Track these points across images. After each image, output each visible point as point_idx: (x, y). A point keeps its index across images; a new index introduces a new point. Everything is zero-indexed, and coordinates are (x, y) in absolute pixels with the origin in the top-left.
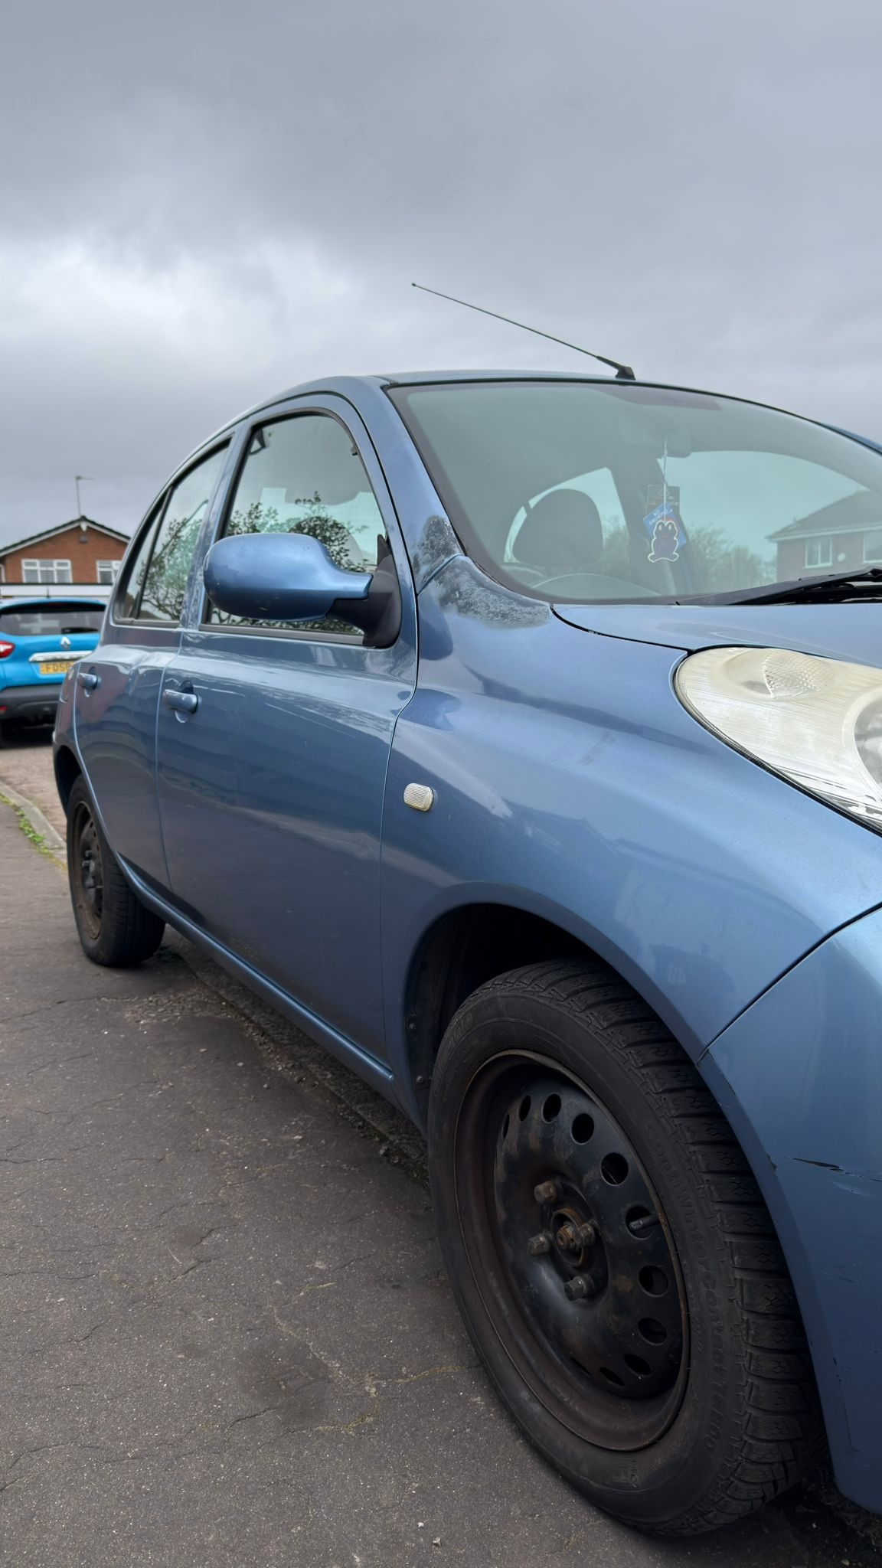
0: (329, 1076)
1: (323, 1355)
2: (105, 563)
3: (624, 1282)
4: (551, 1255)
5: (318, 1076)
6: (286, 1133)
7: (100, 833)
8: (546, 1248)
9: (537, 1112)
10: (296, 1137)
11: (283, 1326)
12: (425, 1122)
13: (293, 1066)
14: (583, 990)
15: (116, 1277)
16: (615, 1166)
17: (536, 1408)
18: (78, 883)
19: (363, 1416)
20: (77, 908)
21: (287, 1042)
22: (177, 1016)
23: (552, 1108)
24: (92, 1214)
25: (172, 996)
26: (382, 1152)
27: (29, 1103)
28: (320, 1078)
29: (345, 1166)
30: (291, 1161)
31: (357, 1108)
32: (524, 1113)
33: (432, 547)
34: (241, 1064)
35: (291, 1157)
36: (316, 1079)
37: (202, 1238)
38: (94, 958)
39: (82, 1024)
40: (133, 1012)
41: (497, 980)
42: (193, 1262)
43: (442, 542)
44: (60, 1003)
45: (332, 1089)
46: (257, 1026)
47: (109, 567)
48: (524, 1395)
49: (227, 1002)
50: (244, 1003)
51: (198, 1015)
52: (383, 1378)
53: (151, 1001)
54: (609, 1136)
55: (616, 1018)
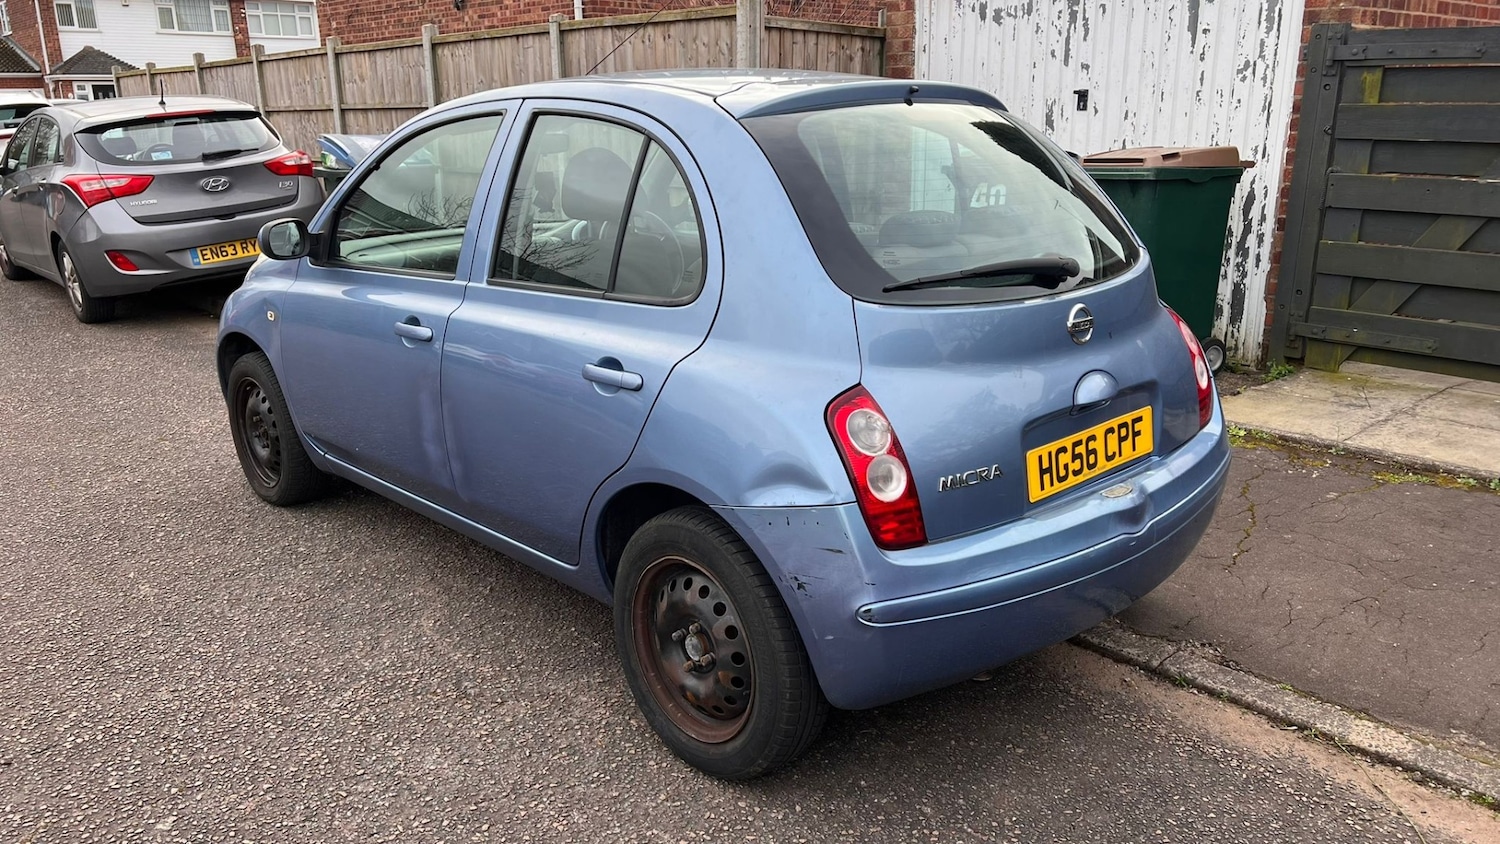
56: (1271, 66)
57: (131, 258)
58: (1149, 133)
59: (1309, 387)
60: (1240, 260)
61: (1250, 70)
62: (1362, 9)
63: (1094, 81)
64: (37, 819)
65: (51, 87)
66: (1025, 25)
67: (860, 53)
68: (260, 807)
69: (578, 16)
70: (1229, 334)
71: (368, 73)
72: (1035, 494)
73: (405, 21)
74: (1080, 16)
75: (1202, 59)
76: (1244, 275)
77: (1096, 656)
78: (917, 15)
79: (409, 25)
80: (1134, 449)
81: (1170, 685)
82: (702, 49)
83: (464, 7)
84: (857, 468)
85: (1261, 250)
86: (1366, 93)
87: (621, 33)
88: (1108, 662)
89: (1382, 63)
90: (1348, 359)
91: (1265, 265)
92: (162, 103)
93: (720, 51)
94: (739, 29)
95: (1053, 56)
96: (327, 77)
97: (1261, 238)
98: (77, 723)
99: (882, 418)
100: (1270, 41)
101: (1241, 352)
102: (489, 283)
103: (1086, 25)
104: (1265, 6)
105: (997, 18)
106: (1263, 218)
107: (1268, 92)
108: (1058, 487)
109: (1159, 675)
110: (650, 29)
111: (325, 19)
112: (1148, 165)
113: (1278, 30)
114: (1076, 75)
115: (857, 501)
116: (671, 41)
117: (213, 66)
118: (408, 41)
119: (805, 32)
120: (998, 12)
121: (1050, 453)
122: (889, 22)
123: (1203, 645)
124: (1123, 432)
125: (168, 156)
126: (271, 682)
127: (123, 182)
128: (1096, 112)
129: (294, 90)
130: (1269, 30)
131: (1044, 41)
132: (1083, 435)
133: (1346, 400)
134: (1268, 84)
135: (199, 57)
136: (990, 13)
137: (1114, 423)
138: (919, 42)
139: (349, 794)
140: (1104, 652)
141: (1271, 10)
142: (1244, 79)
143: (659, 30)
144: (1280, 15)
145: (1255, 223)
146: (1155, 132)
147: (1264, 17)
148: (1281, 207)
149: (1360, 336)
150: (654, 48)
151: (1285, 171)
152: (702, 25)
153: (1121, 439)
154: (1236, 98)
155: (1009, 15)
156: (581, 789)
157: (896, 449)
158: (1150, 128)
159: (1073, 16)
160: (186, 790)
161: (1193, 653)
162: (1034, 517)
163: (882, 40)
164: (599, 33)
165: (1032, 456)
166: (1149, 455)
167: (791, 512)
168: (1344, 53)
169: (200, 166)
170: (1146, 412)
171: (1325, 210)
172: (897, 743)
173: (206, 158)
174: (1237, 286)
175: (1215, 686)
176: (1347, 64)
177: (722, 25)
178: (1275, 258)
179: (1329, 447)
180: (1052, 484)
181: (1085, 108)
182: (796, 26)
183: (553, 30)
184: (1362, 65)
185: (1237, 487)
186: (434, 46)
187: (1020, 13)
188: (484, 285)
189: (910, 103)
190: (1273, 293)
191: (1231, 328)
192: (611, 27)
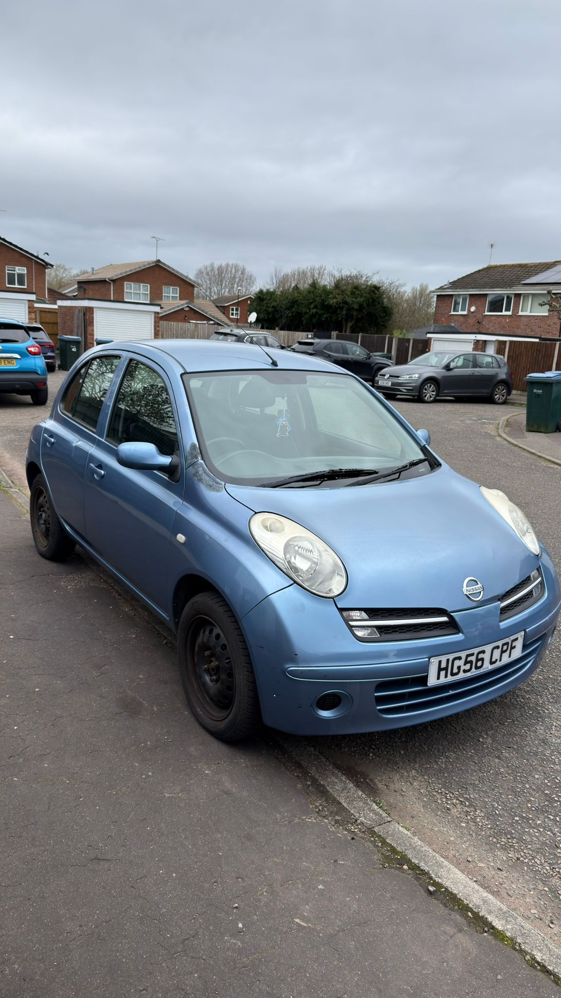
0: (146, 614)
1: (141, 700)
2: (11, 267)
3: (223, 676)
4: (208, 671)
5: (142, 613)
6: (129, 634)
7: (49, 501)
8: (207, 669)
9: (207, 633)
10: (133, 636)
11: (129, 692)
12: (177, 633)
13: (132, 609)
14: (221, 601)
15: (75, 677)
16: (224, 647)
17: (201, 713)
18: (35, 520)
19: (152, 715)
20: (34, 532)
21: (129, 599)
22: (83, 585)
23: (211, 632)
24: (63, 658)
25: (79, 576)
26: (164, 642)
27: (32, 619)
28: (142, 614)
29: (151, 647)
30: (132, 644)
31: (156, 627)
32: (204, 632)
33: (192, 455)
34: (111, 607)
35: (131, 643)
36: (141, 615)
37: (102, 667)
38: (43, 555)
39: (44, 587)
40: (64, 582)
41: (199, 595)
42: (99, 674)
43: (195, 454)
44: (33, 576)
45: (147, 619)
46: (117, 592)
47: (14, 271)
48: (199, 709)
49: (104, 580)
50: (111, 581)
51: (91, 585)
52: (158, 706)
53: (71, 578)
54: (223, 640)
55: (226, 610)
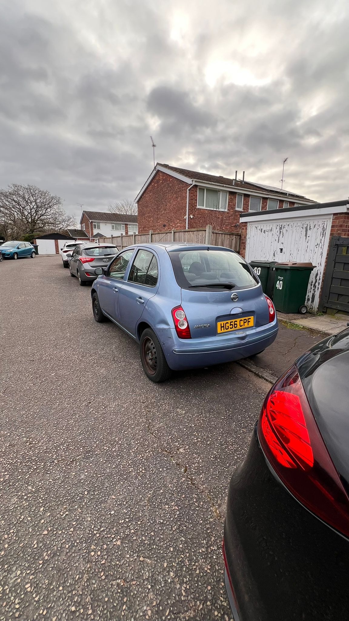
56: (323, 245)
57: (89, 274)
58: (295, 259)
59: (325, 318)
60: (314, 288)
61: (318, 245)
62: (344, 233)
63: (284, 246)
64: (33, 370)
65: (91, 240)
66: (270, 234)
67: (235, 238)
68: (70, 374)
69: (187, 228)
70: (311, 305)
71: (140, 239)
72: (219, 331)
73: (154, 229)
74: (282, 232)
75: (308, 243)
76: (315, 292)
77: (245, 370)
78: (247, 231)
79: (155, 230)
80: (248, 325)
81: (259, 378)
82: (200, 237)
83: (165, 226)
84: (176, 321)
85: (319, 286)
86: (343, 252)
87: (185, 233)
88: (247, 371)
89: (347, 245)
90: (337, 313)
91: (320, 290)
92: (99, 244)
93: (203, 237)
94: (207, 233)
95: (276, 241)
96: (133, 240)
97: (319, 283)
98: (47, 356)
99: (183, 312)
100: (323, 239)
101: (313, 309)
102: (127, 281)
103: (283, 234)
104: (322, 231)
105: (264, 232)
106: (320, 279)
107: (322, 250)
108: (225, 330)
109: (257, 375)
110: (190, 232)
111: (139, 228)
112: (289, 266)
113: (325, 237)
114: (280, 245)
115: (175, 328)
116: (194, 235)
117: (114, 237)
118: (147, 234)
119: (222, 234)
120: (265, 231)
121: (224, 324)
122: (242, 232)
123: (270, 370)
124: (245, 321)
125: (98, 255)
126: (81, 353)
127: (90, 259)
128: (284, 253)
129: (127, 242)
130: (323, 237)
131: (274, 237)
132: (233, 320)
133: (332, 322)
134: (322, 249)
135: (112, 235)
136: (263, 231)
137: (243, 319)
138: (247, 237)
139: (85, 374)
140: (247, 369)
141: (323, 232)
142: (317, 247)
143: (192, 232)
144: (325, 233)
145: (318, 280)
146: (297, 258)
147: (322, 234)
148: (323, 277)
149: (339, 307)
150: (191, 236)
151: (325, 268)
152: (200, 232)
153: (244, 322)
154: (315, 252)
155: (267, 231)
156: (126, 380)
157: (186, 319)
158: (296, 257)
159: (280, 232)
160: (59, 369)
161: (267, 371)
162: (218, 336)
163: (240, 236)
164: (181, 233)
165: (219, 324)
166: (253, 327)
167: (163, 330)
168: (338, 243)
169: (104, 257)
170: (252, 317)
171: (332, 278)
172: (192, 381)
173: (105, 255)
174: (313, 294)
175: (268, 379)
176: (339, 245)
177: (204, 232)
178: (321, 288)
179: (321, 332)
180: (224, 330)
181: (282, 252)
182: (219, 233)
183: (173, 232)
184: (342, 246)
185: (294, 338)
186: (152, 235)
187: (269, 231)
188: (127, 282)
189: (208, 250)
190: (321, 297)
191: (311, 304)
192: (183, 232)
